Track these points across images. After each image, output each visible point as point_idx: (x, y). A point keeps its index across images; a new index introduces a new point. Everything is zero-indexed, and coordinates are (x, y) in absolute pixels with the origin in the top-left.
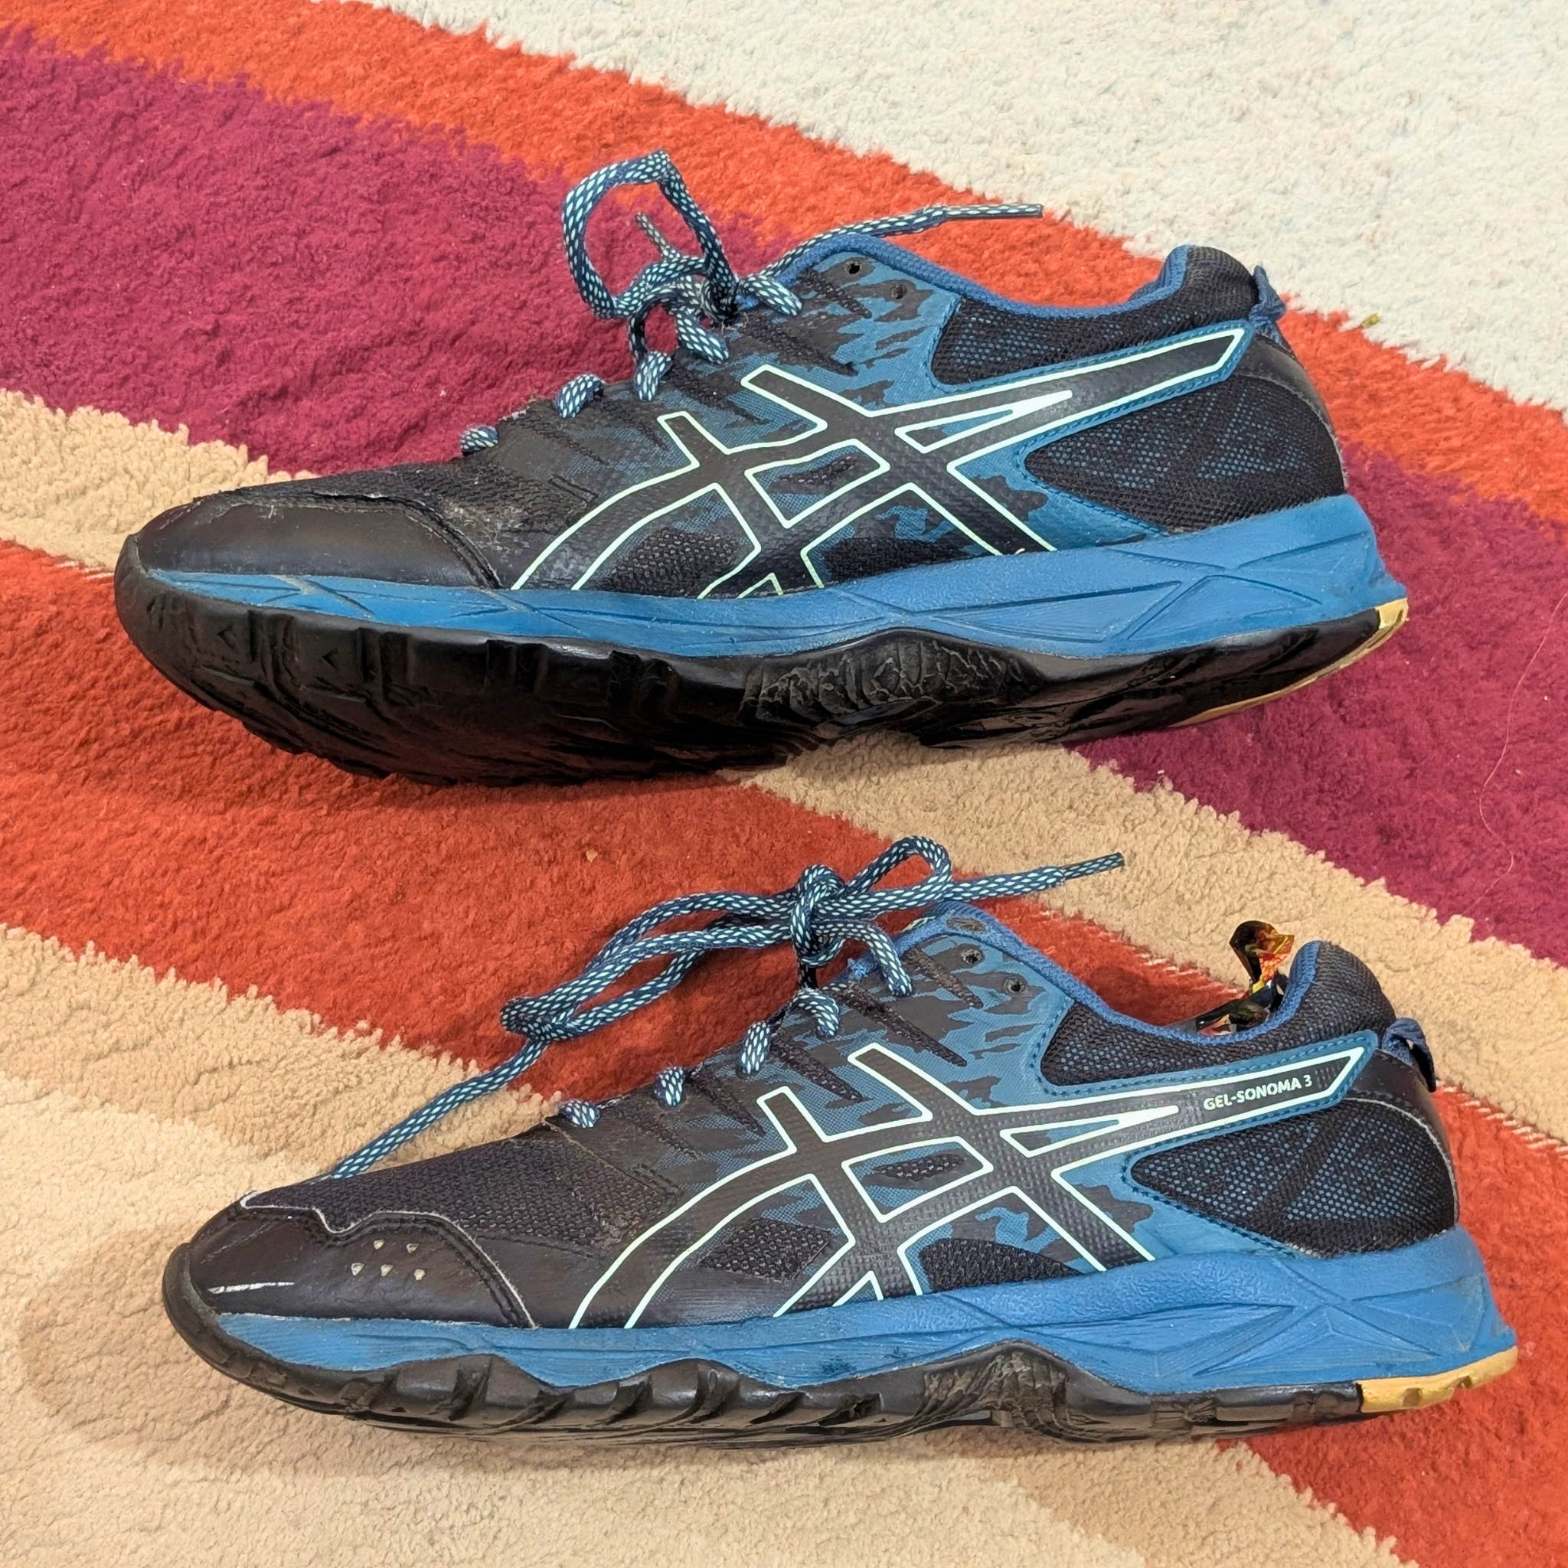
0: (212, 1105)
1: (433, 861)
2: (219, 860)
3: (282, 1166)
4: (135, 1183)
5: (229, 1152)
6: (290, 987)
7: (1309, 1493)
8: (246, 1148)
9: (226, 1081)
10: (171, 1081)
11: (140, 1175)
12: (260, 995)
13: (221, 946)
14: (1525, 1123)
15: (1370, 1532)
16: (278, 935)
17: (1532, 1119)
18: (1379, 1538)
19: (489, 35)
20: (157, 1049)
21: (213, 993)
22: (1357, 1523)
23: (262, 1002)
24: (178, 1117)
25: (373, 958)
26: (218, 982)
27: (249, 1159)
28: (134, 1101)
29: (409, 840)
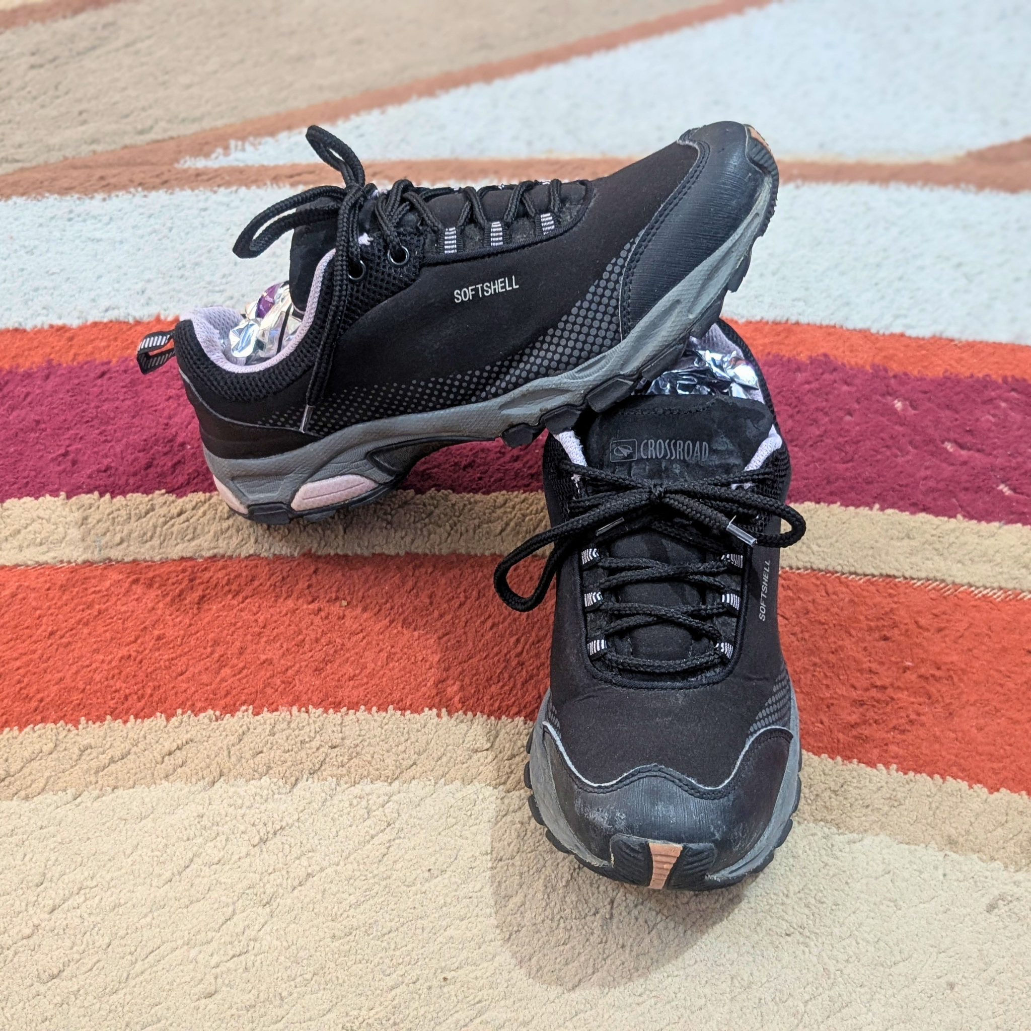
0: (175, 770)
1: (257, 630)
2: (141, 662)
3: (224, 786)
4: (144, 822)
5: (193, 789)
6: (199, 705)
7: (839, 759)
8: (201, 783)
9: (179, 756)
10: (148, 765)
11: (146, 817)
12: (183, 713)
13: (155, 698)
14: (851, 573)
15: (880, 766)
16: (184, 685)
17: (852, 569)
18: (888, 768)
19: (162, 317)
20: (135, 753)
21: (159, 720)
22: (871, 764)
23: (185, 716)
24: (158, 782)
25: (239, 680)
26: (158, 714)
27: (205, 789)
28: (131, 783)
29: (240, 624)
